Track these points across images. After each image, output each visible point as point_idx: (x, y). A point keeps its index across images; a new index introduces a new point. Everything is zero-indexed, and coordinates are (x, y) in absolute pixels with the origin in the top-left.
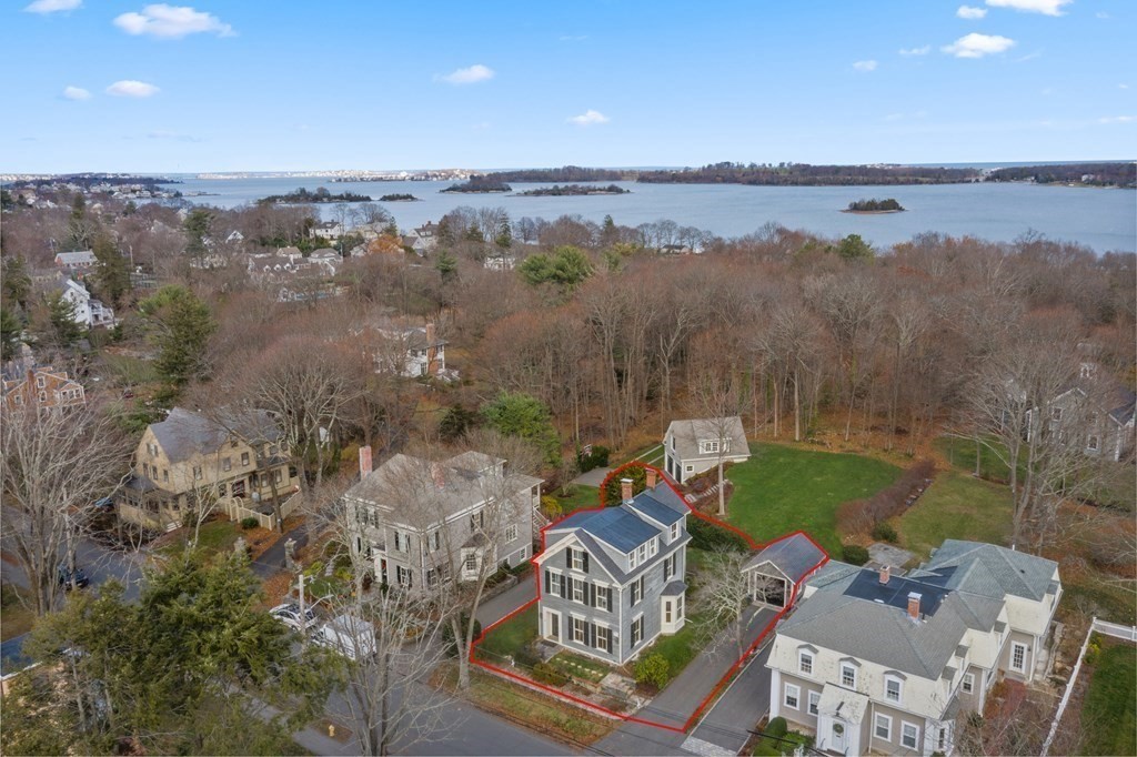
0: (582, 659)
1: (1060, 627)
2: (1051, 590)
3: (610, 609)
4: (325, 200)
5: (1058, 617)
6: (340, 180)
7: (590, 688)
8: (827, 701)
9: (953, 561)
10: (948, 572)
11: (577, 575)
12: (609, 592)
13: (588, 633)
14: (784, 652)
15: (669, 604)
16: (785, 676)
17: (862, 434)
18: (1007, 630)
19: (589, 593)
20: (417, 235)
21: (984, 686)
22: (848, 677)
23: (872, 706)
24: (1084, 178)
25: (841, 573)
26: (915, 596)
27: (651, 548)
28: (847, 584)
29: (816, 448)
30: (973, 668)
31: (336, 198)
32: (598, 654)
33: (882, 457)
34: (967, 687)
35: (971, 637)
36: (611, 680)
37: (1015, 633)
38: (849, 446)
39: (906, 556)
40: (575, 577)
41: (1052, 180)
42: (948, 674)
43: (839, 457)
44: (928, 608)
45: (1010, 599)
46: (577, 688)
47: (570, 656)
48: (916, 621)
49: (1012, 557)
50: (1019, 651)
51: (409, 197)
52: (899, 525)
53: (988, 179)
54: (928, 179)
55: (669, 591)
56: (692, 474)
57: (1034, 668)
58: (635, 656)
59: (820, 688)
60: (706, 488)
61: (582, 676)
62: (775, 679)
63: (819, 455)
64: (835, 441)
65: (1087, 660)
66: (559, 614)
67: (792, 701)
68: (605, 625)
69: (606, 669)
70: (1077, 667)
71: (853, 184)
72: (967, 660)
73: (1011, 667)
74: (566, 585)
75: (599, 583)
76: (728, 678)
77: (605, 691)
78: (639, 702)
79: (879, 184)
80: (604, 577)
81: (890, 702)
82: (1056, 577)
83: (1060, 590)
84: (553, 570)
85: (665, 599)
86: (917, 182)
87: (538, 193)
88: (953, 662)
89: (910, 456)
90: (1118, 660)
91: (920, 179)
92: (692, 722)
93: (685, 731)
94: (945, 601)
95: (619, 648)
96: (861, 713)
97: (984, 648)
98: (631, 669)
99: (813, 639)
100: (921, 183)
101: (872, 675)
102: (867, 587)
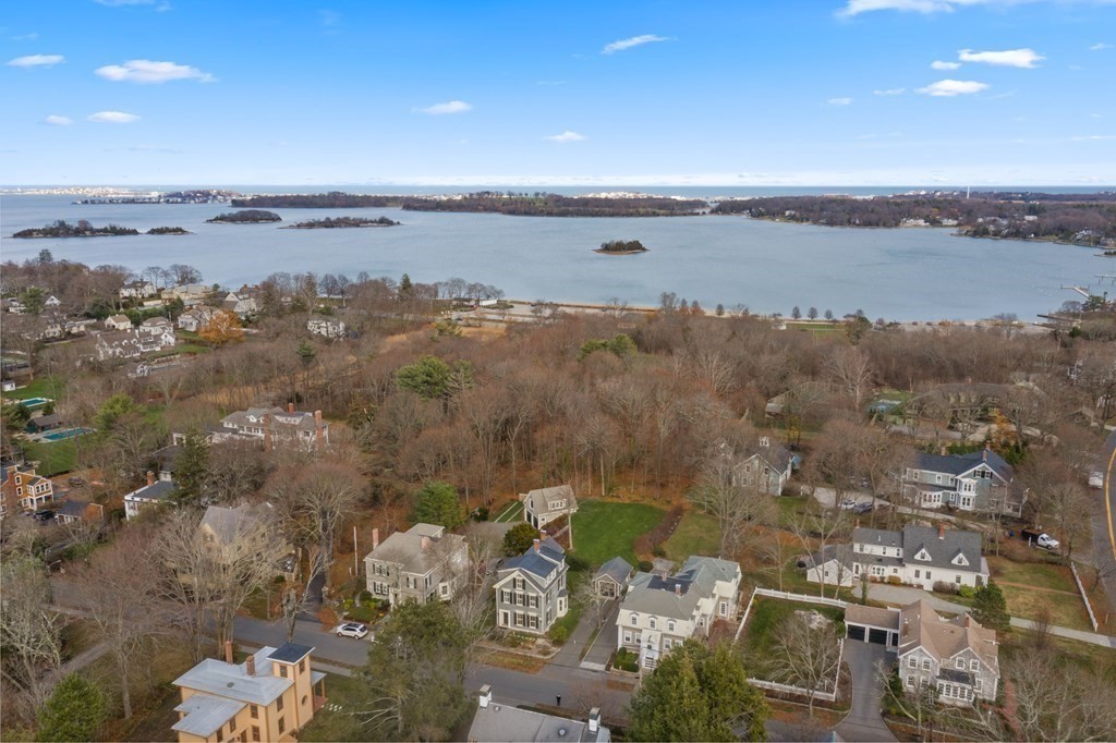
0: (522, 634)
1: (742, 593)
2: (736, 577)
3: (537, 606)
4: (88, 233)
5: (740, 588)
6: (86, 202)
7: (531, 646)
8: (644, 636)
9: (693, 567)
10: (691, 573)
11: (519, 591)
12: (537, 599)
13: (526, 620)
14: (624, 617)
15: (561, 602)
16: (625, 628)
17: (641, 488)
18: (717, 597)
19: (526, 600)
20: (236, 299)
21: (708, 624)
22: (653, 624)
23: (663, 635)
24: (787, 213)
25: (644, 578)
26: (678, 586)
27: (553, 574)
28: (648, 583)
29: (615, 500)
30: (704, 615)
31: (99, 231)
32: (532, 630)
33: (654, 504)
34: (702, 624)
35: (703, 602)
36: (540, 641)
37: (721, 598)
38: (634, 497)
39: (671, 564)
40: (517, 592)
41: (763, 215)
42: (693, 618)
43: (629, 505)
44: (684, 590)
45: (718, 582)
46: (524, 647)
47: (517, 633)
48: (679, 596)
49: (719, 563)
50: (723, 606)
51: (178, 231)
52: (666, 547)
53: (712, 212)
54: (663, 211)
55: (560, 595)
56: (545, 523)
57: (729, 614)
58: (548, 629)
59: (640, 631)
60: (555, 532)
61: (525, 641)
62: (620, 629)
63: (618, 505)
64: (626, 495)
65: (752, 607)
66: (509, 612)
67: (628, 639)
68: (534, 615)
69: (536, 637)
70: (748, 610)
71: (600, 216)
72: (701, 612)
73: (721, 614)
74: (513, 598)
75: (531, 594)
76: (594, 634)
77: (538, 646)
78: (556, 650)
79: (623, 215)
80: (534, 591)
81: (670, 632)
82: (738, 569)
83: (740, 576)
84: (505, 590)
85: (559, 599)
86: (655, 214)
87: (311, 225)
88: (695, 613)
89: (669, 502)
90: (765, 606)
91: (657, 211)
92: (583, 655)
93: (581, 659)
94: (691, 587)
95: (542, 625)
96: (659, 639)
97: (707, 606)
98: (548, 635)
99: (637, 609)
100: (658, 215)
101: (663, 622)
102: (657, 583)
